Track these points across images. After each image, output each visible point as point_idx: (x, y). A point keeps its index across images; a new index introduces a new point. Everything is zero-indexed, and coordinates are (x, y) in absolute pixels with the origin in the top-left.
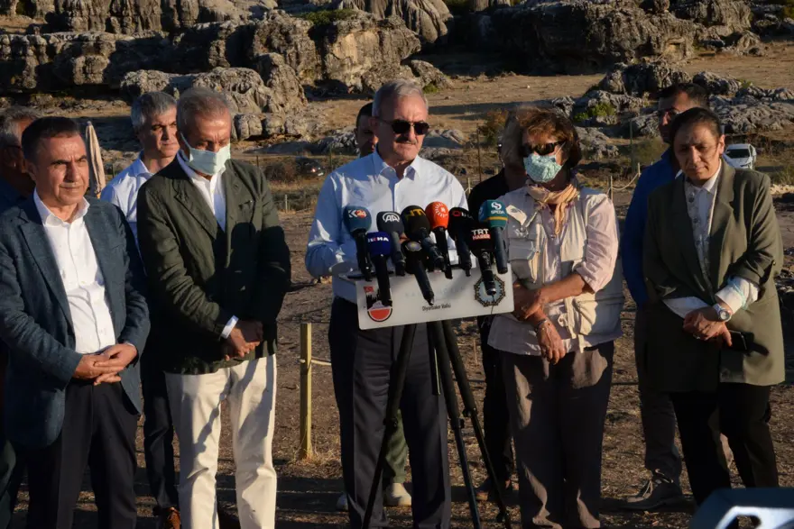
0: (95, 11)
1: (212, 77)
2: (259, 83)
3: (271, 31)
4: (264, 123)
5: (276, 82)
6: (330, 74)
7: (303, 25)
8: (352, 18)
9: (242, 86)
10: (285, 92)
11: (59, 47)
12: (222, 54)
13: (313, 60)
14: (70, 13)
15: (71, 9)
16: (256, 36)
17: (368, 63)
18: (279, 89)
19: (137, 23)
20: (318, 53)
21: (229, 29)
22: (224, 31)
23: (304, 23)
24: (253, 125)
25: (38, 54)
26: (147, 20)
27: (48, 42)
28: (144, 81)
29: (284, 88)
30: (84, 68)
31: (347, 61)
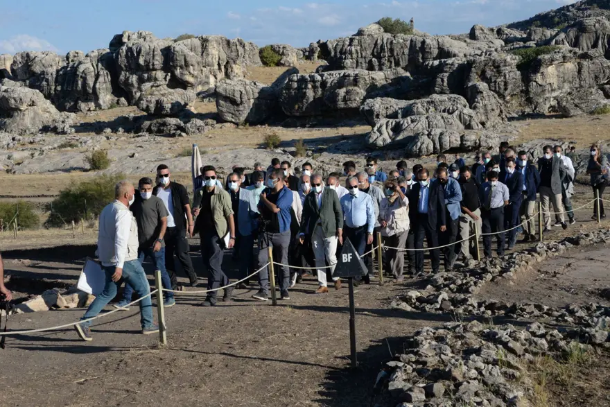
0: (362, 54)
1: (428, 102)
2: (465, 106)
3: (485, 65)
4: (462, 138)
5: (480, 105)
6: (532, 98)
7: (513, 60)
8: (555, 52)
9: (451, 108)
10: (486, 113)
11: (329, 81)
12: (445, 84)
13: (518, 87)
14: (344, 57)
15: (345, 53)
16: (473, 69)
17: (567, 88)
18: (482, 111)
19: (391, 62)
20: (523, 80)
21: (452, 64)
22: (449, 66)
23: (514, 57)
24: (453, 139)
25: (314, 87)
26: (399, 59)
27: (322, 79)
28: (377, 106)
29: (486, 110)
30: (345, 96)
31: (548, 87)
